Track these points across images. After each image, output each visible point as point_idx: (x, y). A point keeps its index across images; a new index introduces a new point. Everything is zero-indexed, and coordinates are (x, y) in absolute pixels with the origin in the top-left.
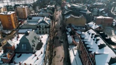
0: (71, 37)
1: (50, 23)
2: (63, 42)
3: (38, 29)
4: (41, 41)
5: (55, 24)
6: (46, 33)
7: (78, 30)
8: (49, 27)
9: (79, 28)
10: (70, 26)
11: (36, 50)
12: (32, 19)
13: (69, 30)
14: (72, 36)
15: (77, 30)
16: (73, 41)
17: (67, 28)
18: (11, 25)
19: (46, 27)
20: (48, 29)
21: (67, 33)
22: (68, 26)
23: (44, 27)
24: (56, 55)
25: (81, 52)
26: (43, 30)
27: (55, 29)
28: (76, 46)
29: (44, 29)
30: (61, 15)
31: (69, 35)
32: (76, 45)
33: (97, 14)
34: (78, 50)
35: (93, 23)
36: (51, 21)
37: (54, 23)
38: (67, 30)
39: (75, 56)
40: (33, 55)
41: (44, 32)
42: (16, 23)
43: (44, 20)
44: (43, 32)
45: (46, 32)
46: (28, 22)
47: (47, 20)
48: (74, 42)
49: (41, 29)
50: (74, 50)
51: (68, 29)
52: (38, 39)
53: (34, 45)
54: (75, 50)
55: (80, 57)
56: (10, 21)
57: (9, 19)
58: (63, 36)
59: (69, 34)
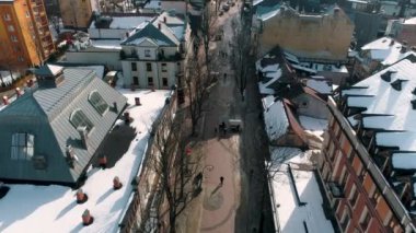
0: (280, 104)
1: (183, 40)
2: (242, 127)
3: (126, 65)
4: (128, 120)
5: (207, 48)
6: (165, 84)
7: (314, 74)
8: (178, 57)
9: (321, 67)
10: (277, 55)
11: (91, 168)
12: (112, 25)
13: (269, 75)
14: (286, 101)
15: (309, 75)
16: (290, 128)
17: (263, 65)
18: (20, 48)
19: (161, 57)
20: (171, 66)
21: (263, 88)
22: (267, 56)
23: (153, 57)
24: (203, 193)
25: (341, 188)
26: (149, 68)
27: (204, 69)
28: (308, 154)
29: (154, 65)
30: (239, 16)
31: (272, 98)
32: (304, 148)
33: (397, 12)
34: (315, 172)
35: (392, 43)
36: (189, 30)
37: (207, 43)
38: (260, 73)
39: (301, 204)
40: (70, 195)
41: (156, 81)
42: (45, 44)
43: (155, 24)
44: (150, 80)
45: (165, 82)
46: (96, 39)
47: (170, 25)
48: (297, 128)
49: (141, 66)
50: (295, 173)
51: (264, 70)
52: (114, 109)
53: (79, 137)
54: (303, 173)
55: (329, 213)
56: (12, 28)
57: (7, 24)
58: (245, 103)
59: (271, 91)
